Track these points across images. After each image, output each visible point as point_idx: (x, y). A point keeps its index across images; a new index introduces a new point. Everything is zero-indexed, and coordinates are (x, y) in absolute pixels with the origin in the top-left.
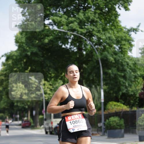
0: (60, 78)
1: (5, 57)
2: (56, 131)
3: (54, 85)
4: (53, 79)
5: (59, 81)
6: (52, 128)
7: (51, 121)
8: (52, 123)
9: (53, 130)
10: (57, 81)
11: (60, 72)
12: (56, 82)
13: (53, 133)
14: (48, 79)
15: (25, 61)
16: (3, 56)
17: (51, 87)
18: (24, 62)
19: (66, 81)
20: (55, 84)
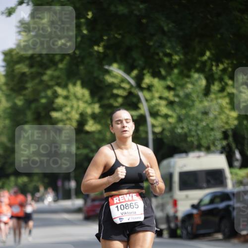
0: (198, 66)
1: (28, 4)
2: (189, 228)
3: (178, 88)
4: (176, 71)
5: (196, 75)
6: (176, 218)
7: (172, 197)
8: (175, 203)
9: (179, 224)
10: (189, 77)
11: (198, 49)
12: (187, 80)
13: (179, 232)
14: (163, 72)
15: (90, 15)
16: (21, 3)
17: (170, 95)
18: (87, 19)
19: (216, 76)
20: (183, 86)
